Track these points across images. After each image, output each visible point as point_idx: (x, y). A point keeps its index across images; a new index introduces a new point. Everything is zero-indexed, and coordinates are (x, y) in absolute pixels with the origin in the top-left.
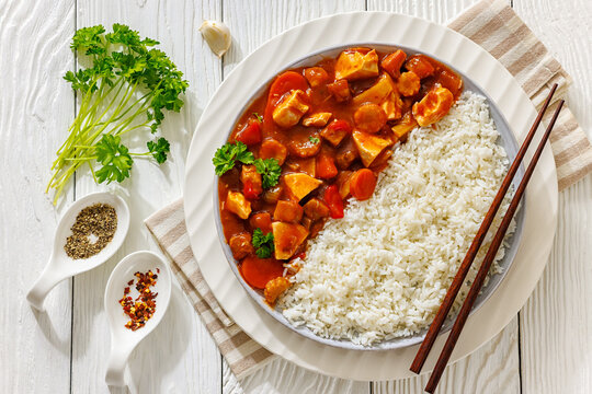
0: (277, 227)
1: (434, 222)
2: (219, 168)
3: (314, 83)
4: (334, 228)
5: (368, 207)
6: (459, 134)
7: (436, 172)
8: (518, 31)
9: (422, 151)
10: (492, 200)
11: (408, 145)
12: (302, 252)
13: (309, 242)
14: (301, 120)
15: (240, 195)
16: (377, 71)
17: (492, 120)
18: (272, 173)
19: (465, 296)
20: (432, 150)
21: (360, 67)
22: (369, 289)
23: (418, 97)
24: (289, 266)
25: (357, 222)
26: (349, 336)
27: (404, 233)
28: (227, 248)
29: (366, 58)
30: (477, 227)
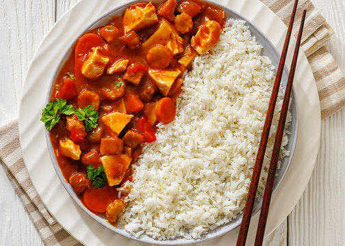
0: (106, 160)
1: (228, 127)
2: (48, 124)
3: (109, 39)
4: (150, 150)
5: (174, 128)
6: (232, 54)
7: (220, 88)
9: (206, 74)
10: (268, 100)
11: (194, 72)
12: (128, 176)
13: (133, 166)
14: (105, 70)
15: (70, 141)
16: (157, 18)
17: (254, 38)
18: (91, 118)
19: (266, 180)
20: (213, 71)
21: (143, 18)
22: (188, 193)
23: (193, 32)
24: (122, 189)
25: (168, 141)
26: (182, 234)
27: (207, 142)
28: (68, 186)
29: (146, 10)
30: (262, 124)
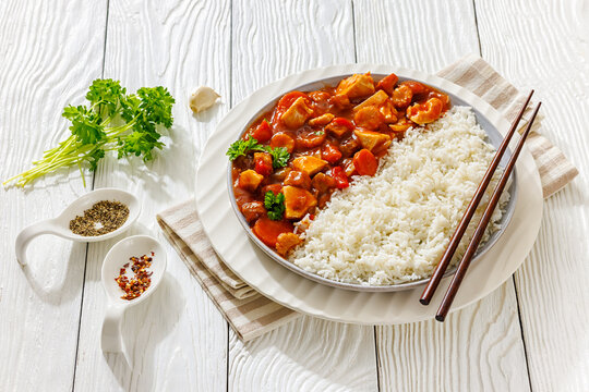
0: (288, 190)
1: (433, 191)
4: (340, 197)
5: (373, 180)
8: (491, 78)
11: (405, 141)
13: (317, 209)
14: (307, 120)
16: (373, 88)
17: (479, 125)
18: (281, 158)
20: (427, 142)
23: (410, 103)
24: (300, 223)
25: (361, 192)
